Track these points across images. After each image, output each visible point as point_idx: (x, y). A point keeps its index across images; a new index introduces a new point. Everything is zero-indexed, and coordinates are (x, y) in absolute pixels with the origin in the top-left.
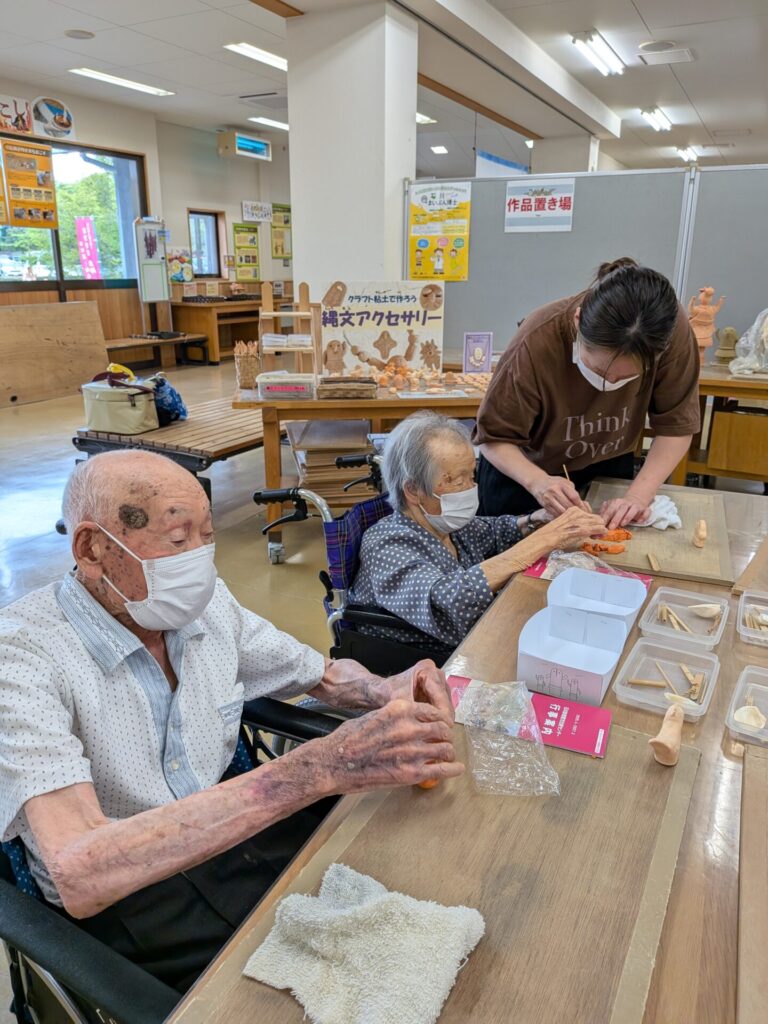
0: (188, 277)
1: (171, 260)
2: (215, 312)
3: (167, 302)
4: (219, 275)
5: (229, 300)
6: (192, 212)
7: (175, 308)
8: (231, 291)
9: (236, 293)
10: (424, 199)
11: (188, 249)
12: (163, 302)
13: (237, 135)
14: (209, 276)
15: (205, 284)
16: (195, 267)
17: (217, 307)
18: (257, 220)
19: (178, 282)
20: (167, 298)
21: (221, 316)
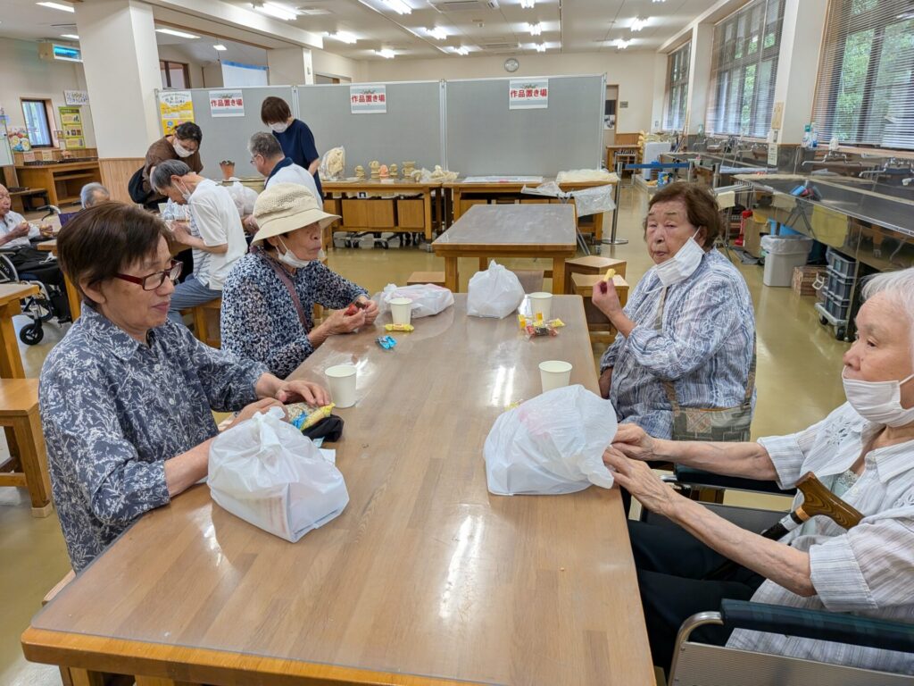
0: (26, 148)
1: (11, 136)
2: (51, 172)
3: (12, 166)
4: (52, 145)
5: (60, 162)
6: (24, 100)
7: (19, 170)
8: (63, 157)
9: (67, 158)
10: (167, 100)
11: (24, 127)
12: (8, 166)
13: (54, 45)
14: (44, 146)
15: (40, 153)
16: (31, 141)
17: (53, 168)
18: (78, 104)
19: (18, 152)
20: (11, 163)
21: (55, 175)
